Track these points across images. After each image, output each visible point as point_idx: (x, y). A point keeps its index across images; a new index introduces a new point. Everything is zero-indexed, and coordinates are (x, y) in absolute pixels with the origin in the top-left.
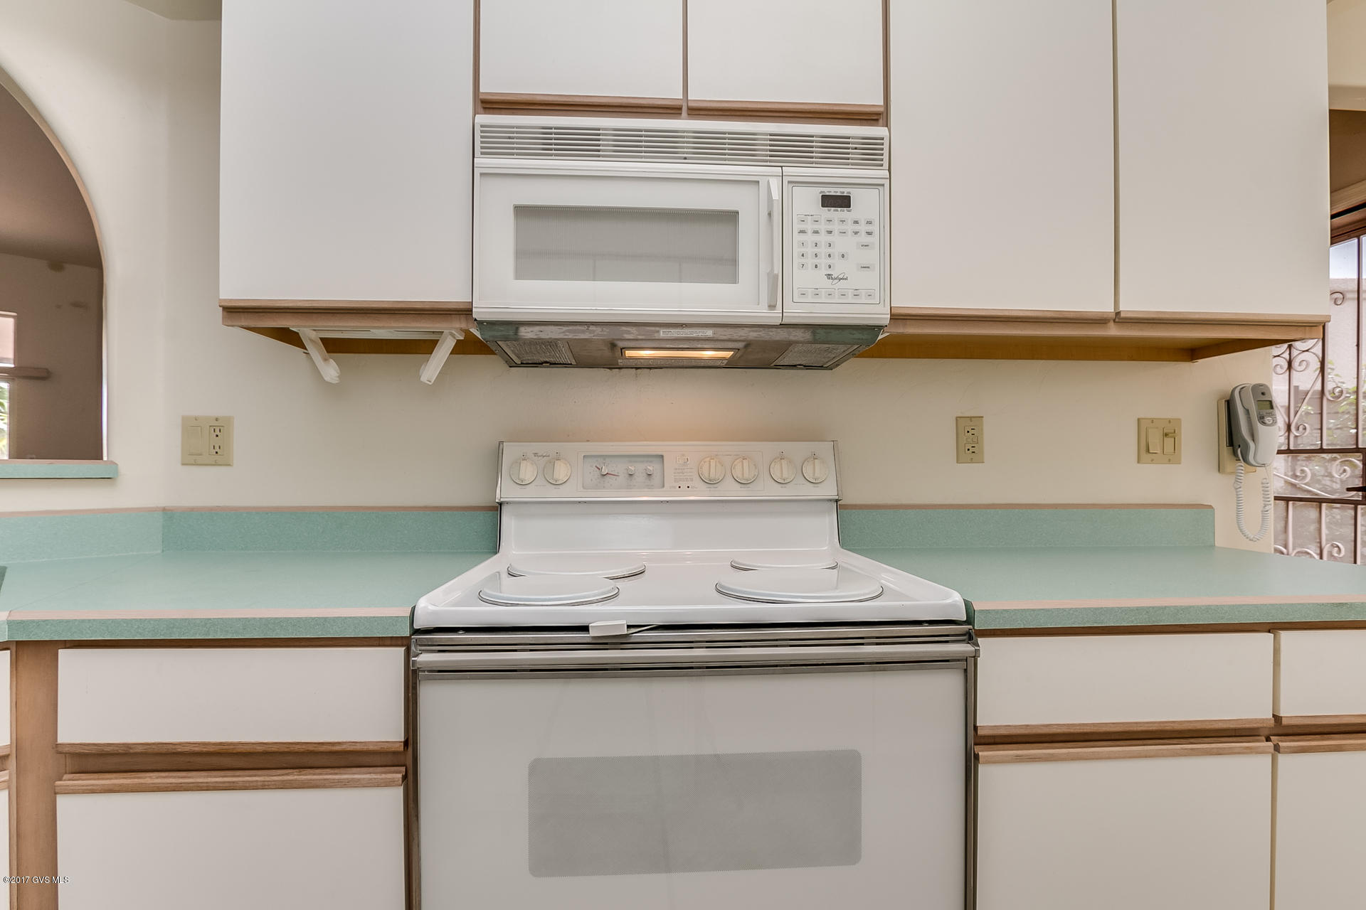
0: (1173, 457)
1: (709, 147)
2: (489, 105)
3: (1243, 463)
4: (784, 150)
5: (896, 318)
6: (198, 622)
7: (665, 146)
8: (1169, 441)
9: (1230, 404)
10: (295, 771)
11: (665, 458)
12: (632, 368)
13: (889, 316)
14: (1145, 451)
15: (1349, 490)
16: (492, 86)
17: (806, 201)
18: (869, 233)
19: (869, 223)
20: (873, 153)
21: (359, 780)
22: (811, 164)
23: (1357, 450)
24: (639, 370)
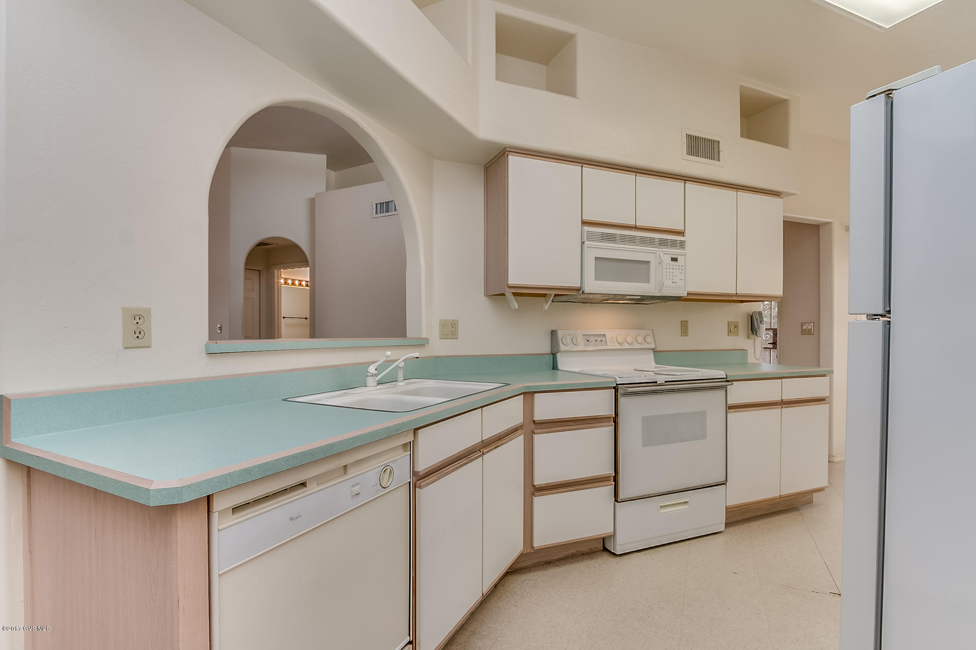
0: (737, 334)
1: (644, 241)
2: (584, 223)
3: (755, 336)
4: (663, 243)
5: (690, 294)
7: (632, 240)
8: (736, 329)
9: (752, 317)
11: (606, 335)
13: (687, 294)
14: (730, 332)
15: (769, 344)
16: (586, 218)
17: (667, 259)
18: (682, 269)
19: (682, 266)
20: (682, 244)
22: (676, 249)
23: (771, 329)
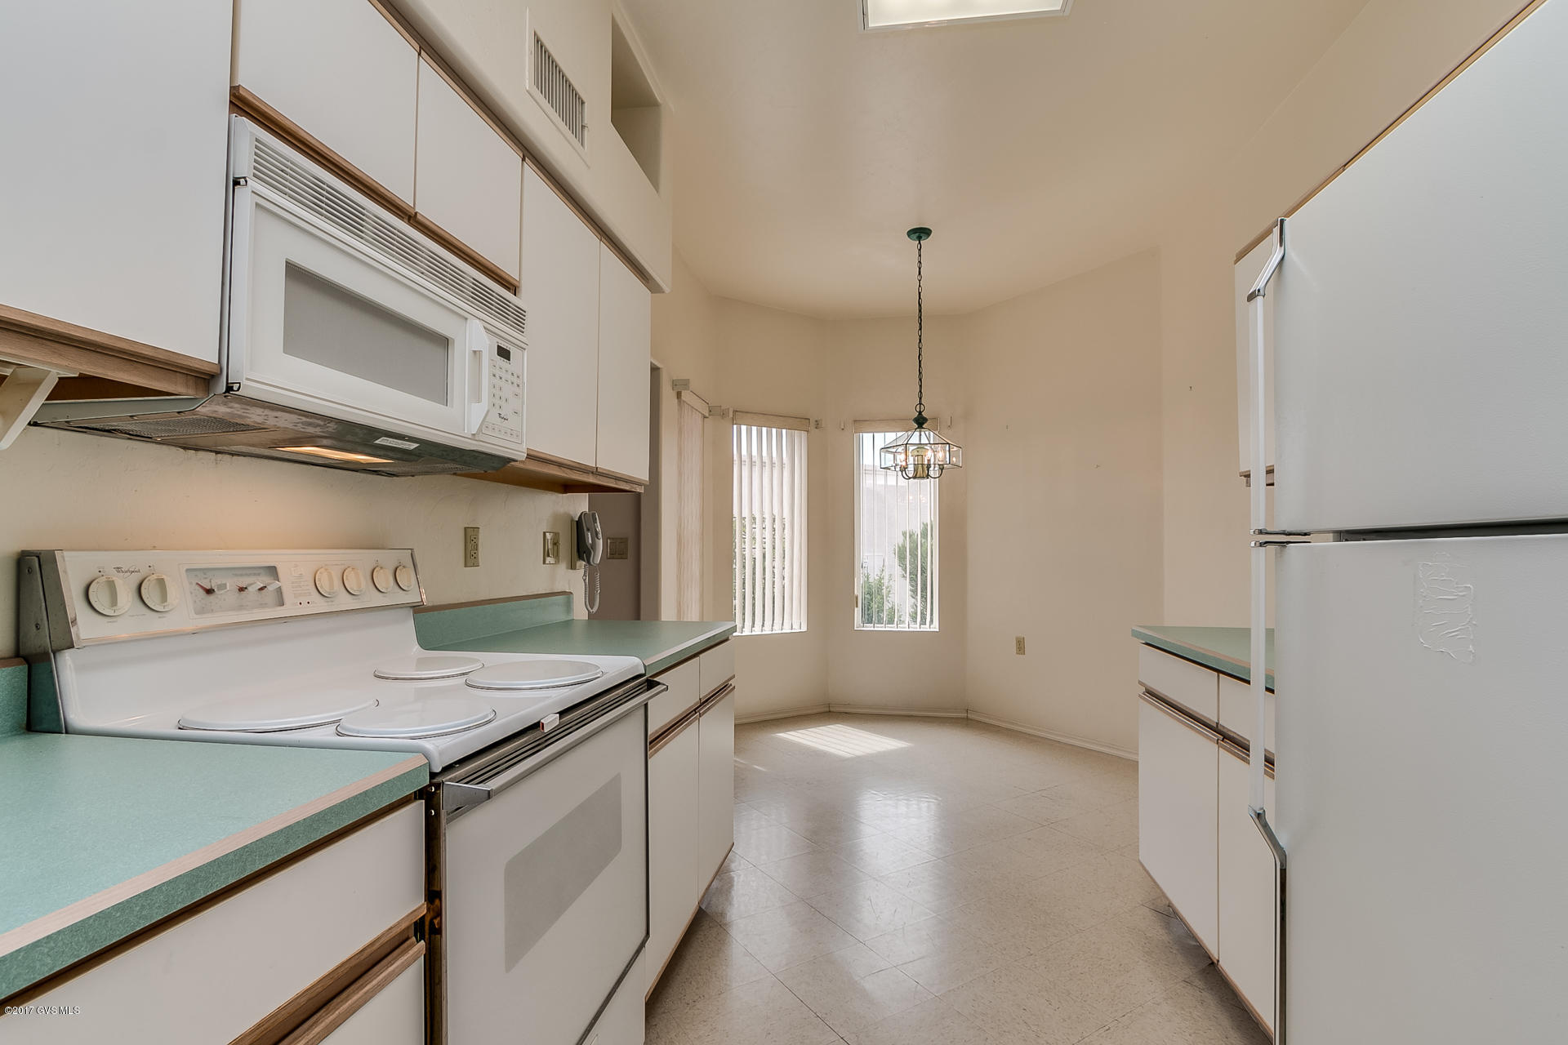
0: (556, 560)
1: (437, 270)
3: (585, 562)
4: (481, 297)
5: (530, 457)
6: (231, 857)
7: (410, 253)
8: (556, 548)
9: (578, 524)
10: (322, 1011)
11: (279, 570)
12: (211, 451)
13: (526, 455)
14: (547, 555)
18: (518, 385)
19: (519, 377)
20: (520, 318)
21: (394, 971)
24: (219, 455)
